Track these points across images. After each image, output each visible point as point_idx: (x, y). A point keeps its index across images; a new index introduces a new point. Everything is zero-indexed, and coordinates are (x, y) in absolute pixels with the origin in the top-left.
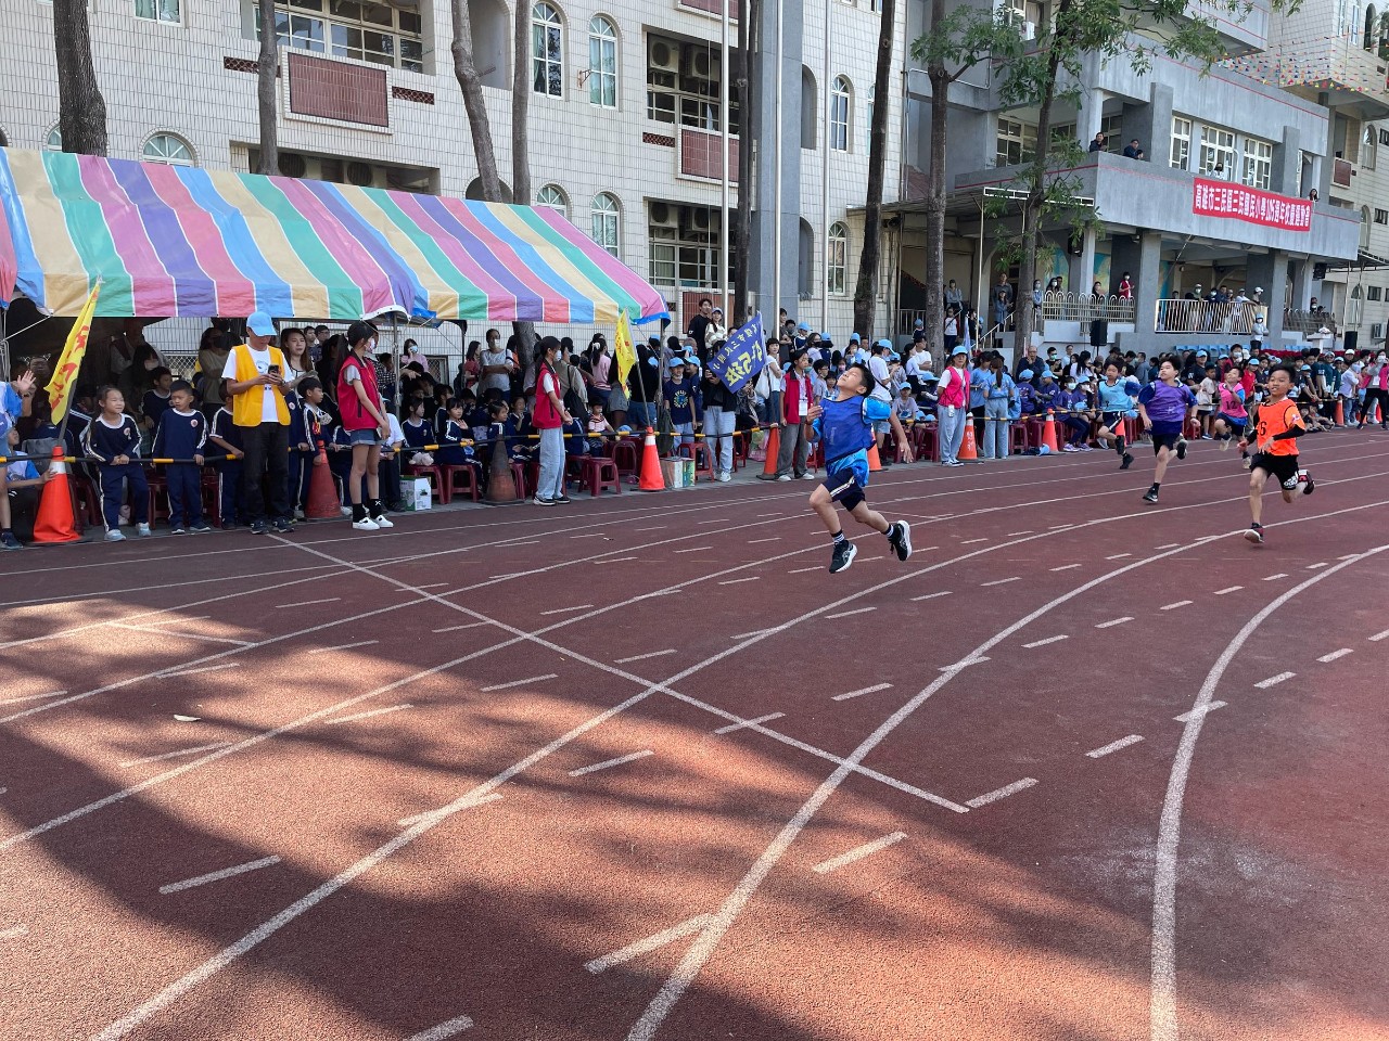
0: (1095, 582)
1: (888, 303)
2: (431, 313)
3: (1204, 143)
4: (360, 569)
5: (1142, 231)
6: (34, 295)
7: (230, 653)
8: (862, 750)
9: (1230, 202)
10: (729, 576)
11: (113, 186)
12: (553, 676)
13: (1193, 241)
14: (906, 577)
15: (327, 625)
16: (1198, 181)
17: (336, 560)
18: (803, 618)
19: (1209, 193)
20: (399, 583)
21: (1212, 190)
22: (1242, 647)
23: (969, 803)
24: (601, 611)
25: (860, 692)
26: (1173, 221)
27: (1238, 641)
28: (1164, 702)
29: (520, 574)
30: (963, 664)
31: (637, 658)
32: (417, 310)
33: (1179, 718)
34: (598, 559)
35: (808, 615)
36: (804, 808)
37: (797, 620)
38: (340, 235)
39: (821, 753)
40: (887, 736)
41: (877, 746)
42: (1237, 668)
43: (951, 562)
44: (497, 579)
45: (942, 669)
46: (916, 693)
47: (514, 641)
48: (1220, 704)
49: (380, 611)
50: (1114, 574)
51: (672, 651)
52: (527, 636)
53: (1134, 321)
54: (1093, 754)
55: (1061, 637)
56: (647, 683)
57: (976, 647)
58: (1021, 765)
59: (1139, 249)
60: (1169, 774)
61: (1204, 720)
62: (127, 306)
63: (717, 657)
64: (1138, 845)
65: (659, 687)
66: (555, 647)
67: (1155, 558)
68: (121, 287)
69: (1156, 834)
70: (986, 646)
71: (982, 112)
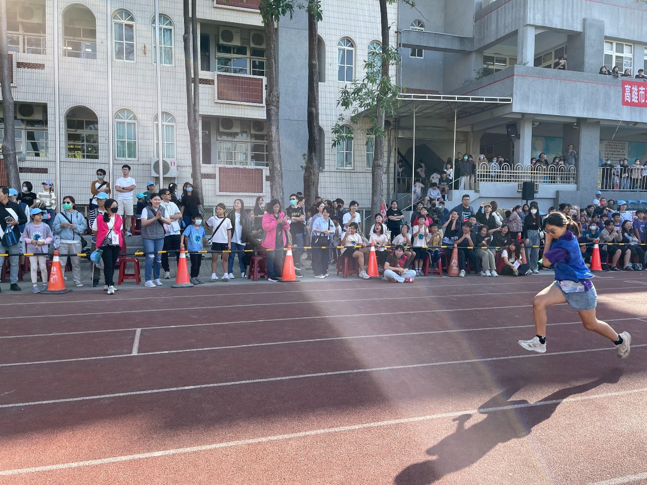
16: (626, 83)
19: (638, 91)
21: (642, 88)
53: (576, 183)
59: (577, 132)
71: (470, 53)
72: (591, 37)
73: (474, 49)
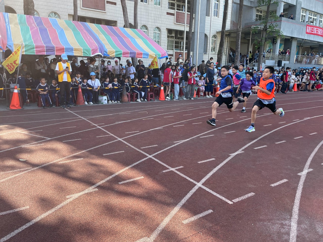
0: (276, 130)
1: (226, 55)
2: (108, 55)
3: (309, 16)
4: (84, 119)
5: (292, 38)
6: (11, 49)
7: (43, 141)
8: (204, 180)
9: (316, 31)
10: (177, 125)
11: (34, 23)
12: (123, 151)
13: (305, 41)
14: (223, 126)
15: (70, 134)
16: (307, 25)
17: (79, 116)
18: (194, 137)
19: (310, 28)
20: (92, 123)
21: (311, 28)
22: (317, 151)
23: (233, 201)
24: (141, 133)
25: (206, 161)
26: (300, 35)
27: (316, 150)
28: (294, 169)
29: (122, 122)
30: (236, 153)
31: (147, 147)
32: (105, 54)
33: (299, 174)
34: (144, 118)
35: (195, 136)
36: (183, 199)
37: (192, 138)
38: (87, 35)
39: (192, 180)
40: (212, 175)
41: (208, 179)
42: (316, 158)
43: (236, 122)
44: (117, 123)
45: (230, 155)
46: (222, 162)
47: (116, 140)
48: (311, 170)
49: (84, 131)
50: (281, 127)
51: (157, 145)
52: (120, 139)
53: (289, 61)
54: (273, 185)
55: (265, 146)
56: (147, 155)
57: (241, 148)
58: (250, 188)
59: (291, 42)
60: (296, 193)
61: (306, 175)
62: (33, 52)
63: (169, 148)
64: (285, 219)
65: (150, 156)
66: (126, 143)
67: (292, 123)
68: (32, 47)
69: (291, 216)
70: (243, 148)
71: (252, 7)
72: (298, 7)
73: (255, 6)
